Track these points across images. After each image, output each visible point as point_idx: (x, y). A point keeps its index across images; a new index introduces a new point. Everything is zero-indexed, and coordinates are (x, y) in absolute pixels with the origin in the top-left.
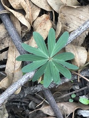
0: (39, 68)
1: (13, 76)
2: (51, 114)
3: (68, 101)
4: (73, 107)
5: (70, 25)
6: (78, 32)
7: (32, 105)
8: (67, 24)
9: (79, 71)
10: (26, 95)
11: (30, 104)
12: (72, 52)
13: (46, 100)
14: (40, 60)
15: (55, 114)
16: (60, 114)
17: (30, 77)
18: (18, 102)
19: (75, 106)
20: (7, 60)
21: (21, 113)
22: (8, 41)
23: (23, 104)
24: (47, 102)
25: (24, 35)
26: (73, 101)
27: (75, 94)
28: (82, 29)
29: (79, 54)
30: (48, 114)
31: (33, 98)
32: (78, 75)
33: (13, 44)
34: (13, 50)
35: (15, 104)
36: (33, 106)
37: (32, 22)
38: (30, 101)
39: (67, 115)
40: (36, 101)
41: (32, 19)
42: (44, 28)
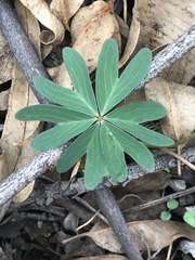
0: (72, 140)
1: (20, 154)
2: (114, 247)
3: (158, 217)
4: (167, 233)
5: (165, 29)
6: (176, 49)
7: (70, 222)
8: (156, 27)
9: (179, 147)
10: (49, 201)
11: (67, 219)
12: (162, 100)
13: (101, 213)
14: (75, 120)
15: (123, 248)
16: (136, 250)
17: (50, 162)
18: (40, 212)
19: (174, 232)
20: (6, 112)
21: (48, 238)
22: (9, 66)
23: (52, 219)
24: (103, 217)
25: (48, 52)
26: (170, 217)
27: (177, 199)
28: (187, 41)
29: (180, 105)
30: (106, 247)
31: (74, 207)
32: (176, 159)
33: (21, 75)
34: (22, 87)
35: (34, 216)
36: (73, 224)
37: (66, 20)
38: (67, 213)
39: (152, 253)
40: (81, 213)
41: (68, 13)
42: (96, 36)
